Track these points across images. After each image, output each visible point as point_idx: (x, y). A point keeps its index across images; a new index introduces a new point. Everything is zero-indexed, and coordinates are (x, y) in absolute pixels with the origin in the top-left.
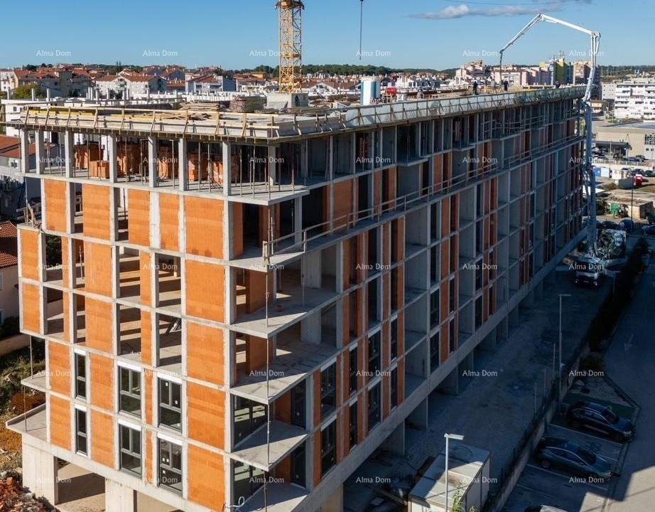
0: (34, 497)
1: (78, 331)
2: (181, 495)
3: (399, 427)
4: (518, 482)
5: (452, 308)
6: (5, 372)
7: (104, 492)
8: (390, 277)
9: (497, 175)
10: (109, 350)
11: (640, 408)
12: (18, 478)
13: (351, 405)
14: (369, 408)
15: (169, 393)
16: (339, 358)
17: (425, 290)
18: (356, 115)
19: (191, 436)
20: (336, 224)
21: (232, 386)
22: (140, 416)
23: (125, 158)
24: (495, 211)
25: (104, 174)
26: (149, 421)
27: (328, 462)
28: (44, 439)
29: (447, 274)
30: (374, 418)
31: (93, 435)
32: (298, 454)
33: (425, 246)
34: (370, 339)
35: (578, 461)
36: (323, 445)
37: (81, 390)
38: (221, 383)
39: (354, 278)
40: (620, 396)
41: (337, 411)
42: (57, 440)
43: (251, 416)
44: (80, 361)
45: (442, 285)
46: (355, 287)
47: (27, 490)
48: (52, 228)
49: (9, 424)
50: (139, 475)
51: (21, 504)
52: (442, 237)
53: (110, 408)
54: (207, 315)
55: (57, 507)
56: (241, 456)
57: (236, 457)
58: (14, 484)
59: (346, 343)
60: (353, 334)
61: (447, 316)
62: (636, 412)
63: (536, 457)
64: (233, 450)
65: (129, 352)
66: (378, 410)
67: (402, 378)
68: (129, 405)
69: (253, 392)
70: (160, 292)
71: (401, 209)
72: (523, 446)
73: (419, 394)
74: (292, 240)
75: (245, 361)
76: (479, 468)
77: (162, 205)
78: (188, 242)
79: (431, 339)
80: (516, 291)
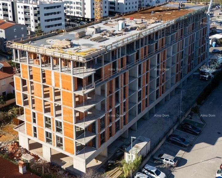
0: (23, 148)
1: (33, 105)
2: (63, 150)
3: (126, 131)
4: (161, 147)
5: (147, 94)
6: (9, 111)
7: (42, 147)
8: (123, 90)
9: (166, 49)
10: (42, 111)
11: (206, 125)
12: (18, 143)
13: (110, 126)
14: (116, 127)
15: (59, 124)
16: (106, 114)
17: (136, 91)
18: (110, 47)
19: (65, 135)
20: (105, 78)
21: (75, 124)
22: (51, 129)
23: (43, 57)
24: (165, 61)
25: (38, 64)
26: (54, 131)
27: (103, 142)
28: (25, 133)
29: (145, 84)
30: (117, 129)
31: (38, 133)
32: (94, 140)
33: (136, 78)
34: (116, 108)
35: (179, 141)
36: (101, 138)
37: (34, 121)
38: (72, 123)
39: (110, 92)
40: (202, 120)
41: (105, 128)
42: (29, 134)
43: (81, 130)
44: (34, 114)
45: (143, 88)
46: (111, 95)
47: (21, 146)
48: (24, 77)
49: (15, 129)
50: (51, 144)
51: (20, 150)
52: (143, 74)
53: (42, 126)
54: (68, 105)
55: (29, 151)
56: (78, 141)
57: (76, 141)
58: (17, 145)
59: (108, 110)
60: (110, 107)
61: (144, 97)
62: (205, 126)
63: (168, 140)
64: (76, 139)
65: (47, 112)
66: (119, 127)
67: (127, 117)
68: (48, 126)
69: (81, 125)
70: (55, 96)
71: (127, 69)
72: (164, 137)
73: (134, 121)
74: (91, 86)
75: (79, 115)
76: (146, 144)
77: (55, 75)
78: (62, 85)
79: (138, 105)
80: (174, 84)
